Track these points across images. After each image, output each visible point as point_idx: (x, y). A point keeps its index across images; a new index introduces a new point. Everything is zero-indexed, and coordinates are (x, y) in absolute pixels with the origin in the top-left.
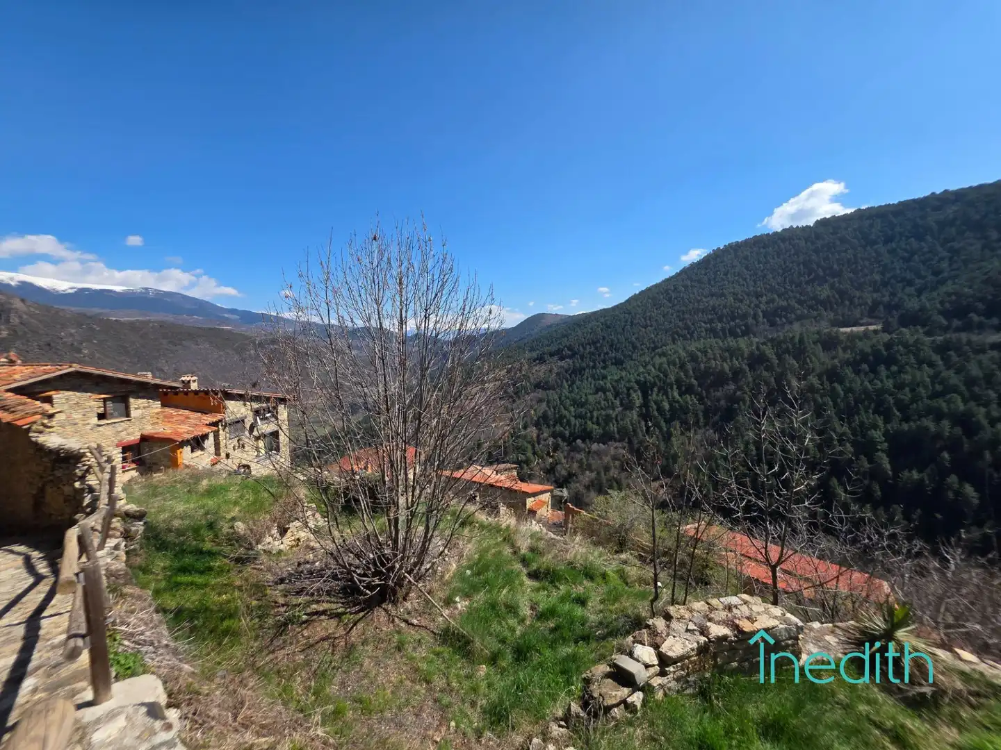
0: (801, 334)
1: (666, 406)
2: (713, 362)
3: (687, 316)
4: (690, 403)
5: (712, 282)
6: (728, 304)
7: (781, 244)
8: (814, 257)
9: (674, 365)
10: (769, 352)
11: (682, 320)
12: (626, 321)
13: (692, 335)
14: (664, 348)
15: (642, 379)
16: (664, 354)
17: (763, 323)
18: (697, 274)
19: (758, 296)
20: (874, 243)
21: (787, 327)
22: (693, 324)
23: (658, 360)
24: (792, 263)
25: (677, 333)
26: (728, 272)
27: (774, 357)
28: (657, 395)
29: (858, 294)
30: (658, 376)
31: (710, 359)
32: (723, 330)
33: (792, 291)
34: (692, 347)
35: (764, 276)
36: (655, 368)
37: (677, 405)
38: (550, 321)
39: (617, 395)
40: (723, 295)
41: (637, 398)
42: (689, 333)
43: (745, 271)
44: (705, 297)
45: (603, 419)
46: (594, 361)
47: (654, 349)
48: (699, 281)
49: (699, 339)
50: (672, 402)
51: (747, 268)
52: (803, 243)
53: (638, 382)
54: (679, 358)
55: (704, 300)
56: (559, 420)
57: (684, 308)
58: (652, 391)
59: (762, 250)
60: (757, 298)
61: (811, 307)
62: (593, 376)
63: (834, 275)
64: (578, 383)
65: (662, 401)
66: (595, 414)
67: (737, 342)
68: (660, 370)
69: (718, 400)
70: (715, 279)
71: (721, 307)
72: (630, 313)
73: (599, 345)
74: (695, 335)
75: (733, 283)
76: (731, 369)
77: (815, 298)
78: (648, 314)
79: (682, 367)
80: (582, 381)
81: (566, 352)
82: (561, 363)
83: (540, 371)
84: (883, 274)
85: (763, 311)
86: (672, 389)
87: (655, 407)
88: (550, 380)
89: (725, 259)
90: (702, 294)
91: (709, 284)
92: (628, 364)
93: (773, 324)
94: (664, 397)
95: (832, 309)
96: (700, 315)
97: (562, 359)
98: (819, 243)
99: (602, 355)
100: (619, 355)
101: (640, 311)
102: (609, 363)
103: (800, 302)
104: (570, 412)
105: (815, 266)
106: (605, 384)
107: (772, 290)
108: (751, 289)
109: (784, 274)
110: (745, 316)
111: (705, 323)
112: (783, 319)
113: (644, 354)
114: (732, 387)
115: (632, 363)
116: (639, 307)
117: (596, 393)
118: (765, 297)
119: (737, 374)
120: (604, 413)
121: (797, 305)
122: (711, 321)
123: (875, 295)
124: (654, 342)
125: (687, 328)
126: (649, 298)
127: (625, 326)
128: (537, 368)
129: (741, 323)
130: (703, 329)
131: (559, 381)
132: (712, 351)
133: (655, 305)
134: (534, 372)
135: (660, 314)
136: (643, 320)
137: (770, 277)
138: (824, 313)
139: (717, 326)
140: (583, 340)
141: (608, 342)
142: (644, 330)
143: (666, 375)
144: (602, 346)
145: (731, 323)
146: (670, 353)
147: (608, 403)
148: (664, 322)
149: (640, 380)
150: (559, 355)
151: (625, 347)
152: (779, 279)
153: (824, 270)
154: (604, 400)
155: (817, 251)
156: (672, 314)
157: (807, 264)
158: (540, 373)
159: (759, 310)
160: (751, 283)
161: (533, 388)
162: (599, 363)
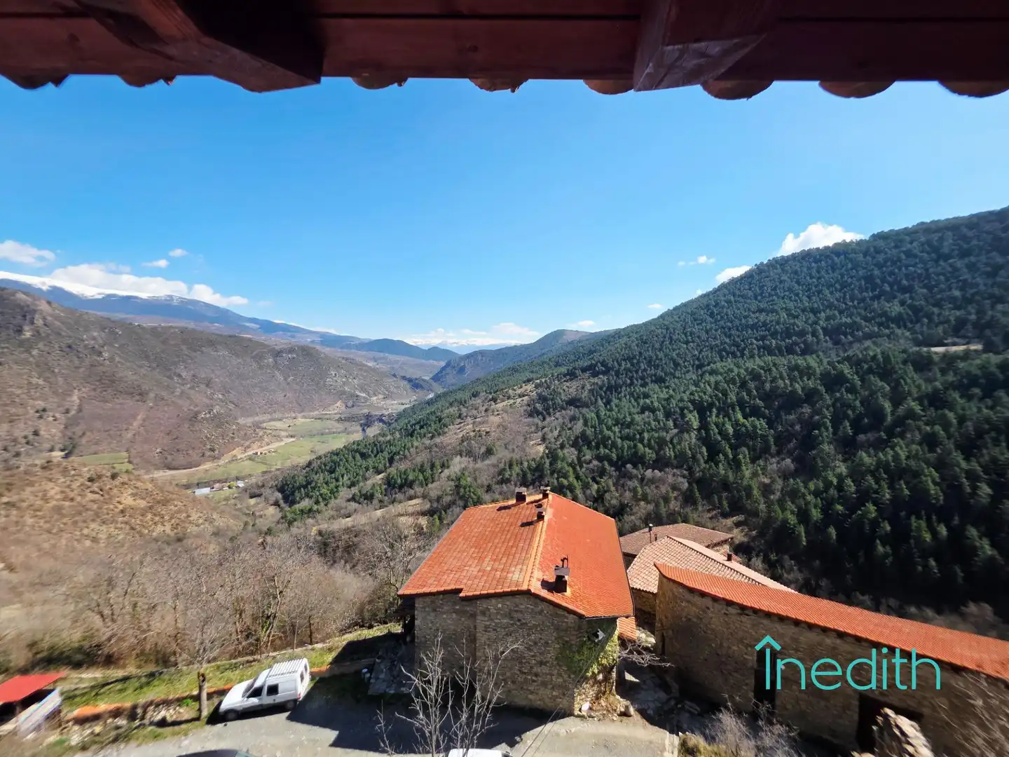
0: (883, 353)
1: (731, 430)
2: (780, 382)
3: (734, 332)
4: (759, 426)
5: (759, 298)
6: (782, 319)
7: (836, 258)
8: (876, 272)
9: (734, 384)
10: (846, 370)
11: (730, 336)
12: (665, 337)
13: (742, 352)
14: (712, 365)
15: (697, 398)
16: (712, 372)
17: (826, 341)
18: (739, 289)
19: (815, 311)
20: (947, 257)
21: (855, 346)
22: (743, 341)
23: (713, 379)
24: (852, 277)
25: (724, 350)
26: (776, 287)
27: (855, 377)
28: (717, 416)
29: (936, 310)
30: (716, 395)
31: (775, 378)
32: (778, 348)
33: (855, 307)
34: (750, 365)
35: (819, 292)
36: (711, 387)
37: (743, 429)
38: (570, 338)
39: (668, 415)
41: (694, 419)
42: (738, 351)
43: (796, 286)
44: (754, 313)
45: (655, 442)
46: (631, 379)
47: (700, 366)
48: (743, 296)
49: (752, 356)
50: (736, 424)
51: (798, 283)
52: (861, 257)
53: (693, 402)
54: (739, 376)
55: (752, 315)
56: (603, 441)
57: (729, 324)
58: (711, 412)
59: (813, 264)
60: (815, 315)
61: (880, 325)
62: (631, 394)
63: (905, 290)
64: (615, 401)
65: (723, 425)
66: (646, 435)
67: (805, 359)
68: (716, 389)
69: (792, 425)
70: (761, 294)
71: (774, 323)
72: (667, 329)
73: (635, 361)
74: (746, 352)
75: (783, 298)
76: (803, 389)
77: (884, 314)
78: (689, 330)
79: (743, 385)
80: (620, 399)
81: (600, 368)
82: (592, 380)
84: (961, 289)
85: (823, 328)
86: (733, 410)
87: (716, 431)
88: (583, 396)
89: (771, 274)
90: (749, 310)
91: (756, 299)
92: (672, 382)
93: (837, 342)
94: (726, 419)
95: (905, 327)
96: (750, 331)
97: (595, 375)
98: (881, 258)
99: (640, 372)
100: (660, 373)
101: (679, 325)
102: (648, 380)
103: (866, 319)
104: (615, 433)
105: (878, 281)
106: (652, 402)
107: (830, 306)
108: (806, 304)
109: (842, 289)
110: (802, 333)
111: (756, 339)
112: (849, 337)
113: (688, 371)
114: (807, 410)
115: (677, 381)
116: (677, 322)
117: (642, 412)
118: (823, 314)
119: (811, 396)
120: (656, 435)
121: (863, 323)
122: (763, 338)
123: (958, 313)
124: (698, 359)
125: (738, 346)
126: (687, 313)
127: (663, 342)
128: (568, 384)
129: (799, 340)
130: (755, 346)
131: (593, 398)
132: (777, 369)
133: (695, 320)
134: (565, 387)
135: (702, 329)
136: (683, 336)
137: (827, 292)
138: (899, 332)
139: (771, 343)
140: (618, 355)
141: (645, 358)
142: (685, 346)
143: (725, 394)
144: (639, 362)
145: (787, 341)
146: (722, 370)
147: (659, 423)
148: (708, 338)
149: (695, 400)
150: (592, 370)
151: (666, 364)
152: (838, 295)
153: (891, 285)
154: (654, 421)
155: (880, 266)
156: (716, 330)
157: (869, 279)
158: (571, 390)
159: (818, 327)
160: (805, 298)
161: (565, 405)
162: (637, 381)
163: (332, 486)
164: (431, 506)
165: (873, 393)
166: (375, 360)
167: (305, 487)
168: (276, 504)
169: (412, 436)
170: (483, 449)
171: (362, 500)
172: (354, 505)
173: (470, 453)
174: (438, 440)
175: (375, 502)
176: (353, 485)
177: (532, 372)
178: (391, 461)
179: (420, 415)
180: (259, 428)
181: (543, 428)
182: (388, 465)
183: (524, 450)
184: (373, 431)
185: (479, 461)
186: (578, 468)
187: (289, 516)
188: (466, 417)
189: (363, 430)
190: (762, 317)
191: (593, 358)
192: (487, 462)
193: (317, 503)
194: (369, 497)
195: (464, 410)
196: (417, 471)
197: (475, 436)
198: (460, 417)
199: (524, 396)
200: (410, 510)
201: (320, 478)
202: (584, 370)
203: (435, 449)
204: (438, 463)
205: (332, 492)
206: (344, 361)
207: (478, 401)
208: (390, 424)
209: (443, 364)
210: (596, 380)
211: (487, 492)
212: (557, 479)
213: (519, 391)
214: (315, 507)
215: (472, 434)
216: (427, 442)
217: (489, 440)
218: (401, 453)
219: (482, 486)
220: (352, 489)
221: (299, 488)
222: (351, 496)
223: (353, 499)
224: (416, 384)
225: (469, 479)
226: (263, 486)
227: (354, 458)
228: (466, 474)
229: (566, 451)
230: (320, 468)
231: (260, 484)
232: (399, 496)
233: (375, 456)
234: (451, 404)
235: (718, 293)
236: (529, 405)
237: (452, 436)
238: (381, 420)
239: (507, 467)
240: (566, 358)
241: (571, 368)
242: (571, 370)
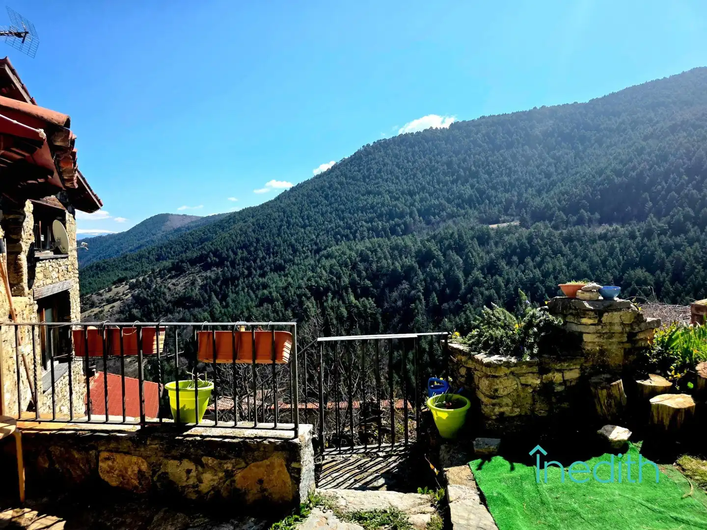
0: (458, 230)
1: (345, 314)
2: (384, 261)
3: (347, 215)
4: (368, 305)
5: (367, 180)
6: (387, 201)
7: (425, 144)
8: (454, 159)
9: (346, 266)
10: (433, 247)
11: (343, 219)
12: (282, 221)
13: (354, 234)
14: (328, 249)
15: (314, 284)
16: (328, 256)
17: (420, 221)
18: (350, 171)
19: (411, 194)
20: (499, 148)
21: (442, 225)
22: (354, 223)
23: (327, 263)
24: (438, 162)
25: (338, 233)
26: (380, 170)
27: (439, 253)
28: (333, 300)
29: (493, 192)
30: (331, 280)
31: (380, 258)
32: (384, 229)
33: (440, 190)
34: (360, 247)
35: (415, 175)
36: (326, 271)
37: (356, 310)
38: (177, 224)
39: (287, 304)
40: (379, 193)
41: (311, 306)
42: (351, 234)
43: (397, 169)
44: (363, 195)
46: (248, 268)
47: (317, 251)
48: (354, 178)
49: (362, 238)
50: (349, 306)
51: (398, 166)
52: (443, 144)
53: (310, 288)
54: (350, 259)
55: (362, 198)
57: (342, 207)
58: (327, 296)
59: (409, 149)
60: (411, 196)
61: (458, 205)
62: (250, 286)
63: (473, 175)
64: (232, 296)
65: (338, 307)
67: (403, 240)
68: (331, 273)
69: (396, 301)
70: (368, 178)
71: (380, 205)
72: (284, 212)
73: (252, 249)
74: (358, 235)
75: (387, 181)
76: (402, 267)
77: (460, 197)
78: (306, 213)
79: (354, 267)
80: (237, 293)
81: (212, 258)
83: (178, 286)
84: (509, 175)
85: (418, 209)
86: (347, 292)
87: (333, 314)
88: (194, 294)
89: (377, 157)
90: (359, 192)
91: (364, 181)
92: (291, 269)
93: (428, 223)
94: (341, 302)
95: (475, 207)
96: (360, 214)
97: (207, 267)
98: (457, 146)
99: (258, 261)
100: (278, 260)
101: (296, 208)
102: (267, 269)
103: (449, 201)
105: (456, 166)
106: (270, 293)
107: (423, 189)
108: (405, 187)
109: (431, 173)
110: (402, 216)
111: (366, 221)
112: (437, 217)
113: (307, 257)
114: (405, 285)
115: (296, 267)
116: (294, 205)
117: (260, 304)
118: (417, 196)
119: (408, 273)
121: (447, 204)
122: (371, 220)
123: (507, 195)
124: (316, 244)
125: (350, 228)
126: (303, 195)
127: (281, 226)
128: (174, 281)
129: (400, 221)
130: (365, 228)
131: (206, 295)
132: (382, 250)
133: (311, 203)
134: (170, 285)
135: (318, 212)
136: (301, 220)
137: (420, 175)
138: (470, 211)
139: (378, 224)
140: (232, 243)
141: (263, 246)
142: (303, 230)
143: (339, 277)
144: (256, 250)
145: (391, 222)
146: (337, 254)
147: (278, 315)
148: (324, 222)
149: (312, 286)
150: (203, 262)
151: (284, 250)
152: (428, 178)
153: (465, 170)
154: (273, 312)
155: (457, 153)
156: (331, 213)
157: (449, 164)
158: (179, 288)
159: (415, 209)
160: (403, 181)
162: (256, 271)
165: (451, 266)
190: (371, 199)
191: (203, 248)
199: (114, 301)
202: (193, 262)
210: (208, 273)
235: (332, 174)
240: (171, 249)
241: (177, 261)
242: (178, 263)
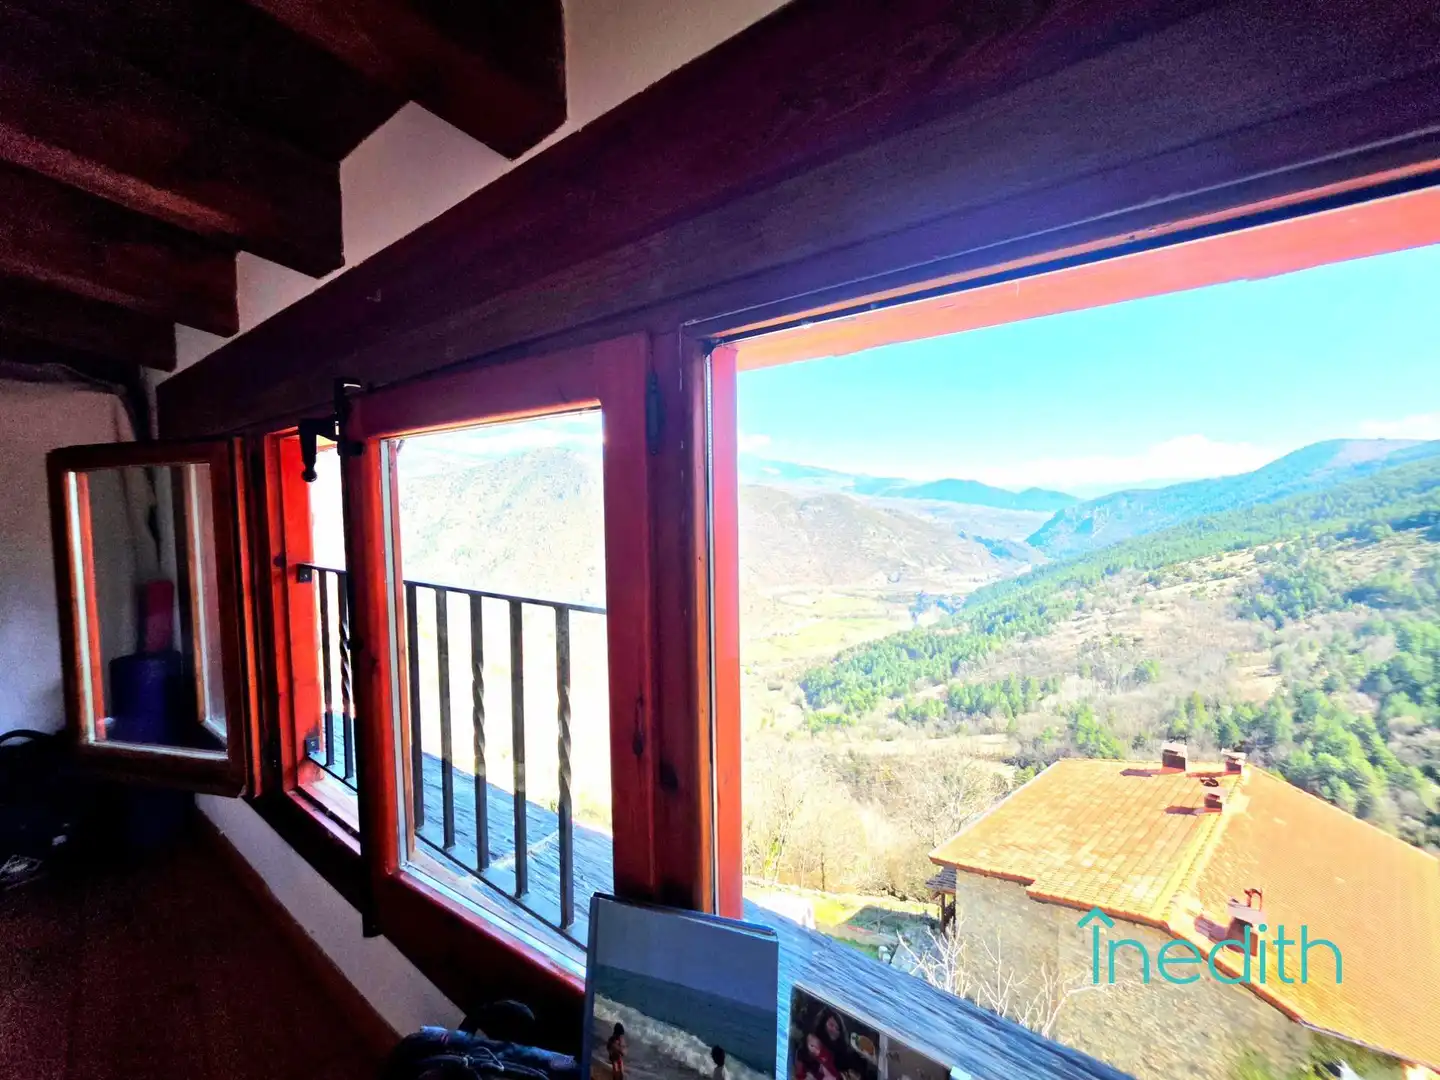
128: (1350, 555)
134: (1339, 562)
161: (1339, 600)
163: (868, 691)
164: (1022, 751)
166: (933, 511)
167: (833, 686)
168: (798, 703)
169: (990, 631)
170: (1129, 670)
171: (909, 719)
172: (896, 725)
173: (1098, 673)
174: (1036, 644)
175: (929, 725)
176: (895, 695)
177: (1249, 529)
178: (955, 667)
179: (1009, 600)
180: (779, 601)
181: (1278, 643)
182: (949, 673)
183: (1223, 682)
184: (928, 619)
185: (1118, 690)
186: (1377, 739)
187: (813, 723)
188: (1093, 608)
189: (914, 616)
191: (1430, 499)
192: (1137, 693)
193: (847, 711)
194: (920, 718)
195: (1088, 597)
196: (998, 689)
197: (1111, 644)
198: (1079, 607)
199: (1225, 576)
200: (985, 750)
201: (852, 677)
202: (1401, 526)
203: (1030, 657)
204: (1035, 683)
205: (867, 700)
206: (886, 515)
207: (1117, 582)
208: (954, 611)
209: (1049, 516)
211: (1135, 747)
212: (1314, 753)
213: (1212, 567)
214: (845, 717)
215: (1106, 640)
216: (1018, 645)
217: (1142, 656)
218: (972, 657)
219: (1125, 736)
220: (895, 700)
221: (825, 687)
222: (893, 710)
223: (896, 715)
224: (999, 551)
225: (1096, 719)
226: (783, 677)
227: (898, 655)
228: (1091, 708)
229: (1339, 697)
230: (852, 663)
231: (780, 674)
232: (967, 724)
233: (931, 657)
234: (1063, 585)
236: (1239, 595)
237: (1063, 639)
238: (940, 604)
239: (1182, 710)
240: (1346, 499)
241: (1361, 521)
242: (1362, 525)
